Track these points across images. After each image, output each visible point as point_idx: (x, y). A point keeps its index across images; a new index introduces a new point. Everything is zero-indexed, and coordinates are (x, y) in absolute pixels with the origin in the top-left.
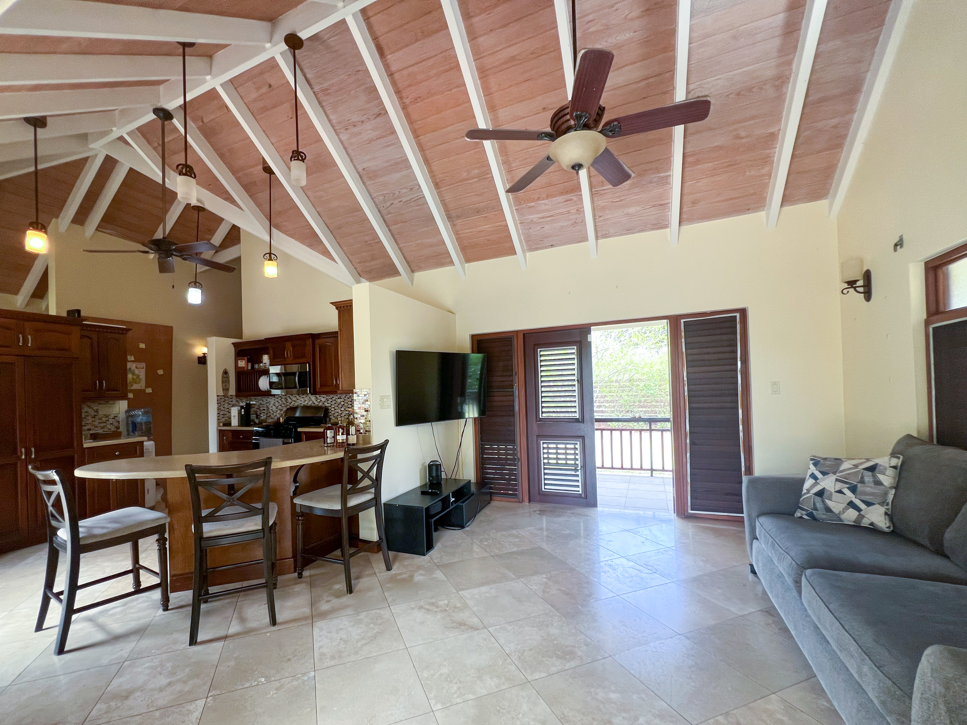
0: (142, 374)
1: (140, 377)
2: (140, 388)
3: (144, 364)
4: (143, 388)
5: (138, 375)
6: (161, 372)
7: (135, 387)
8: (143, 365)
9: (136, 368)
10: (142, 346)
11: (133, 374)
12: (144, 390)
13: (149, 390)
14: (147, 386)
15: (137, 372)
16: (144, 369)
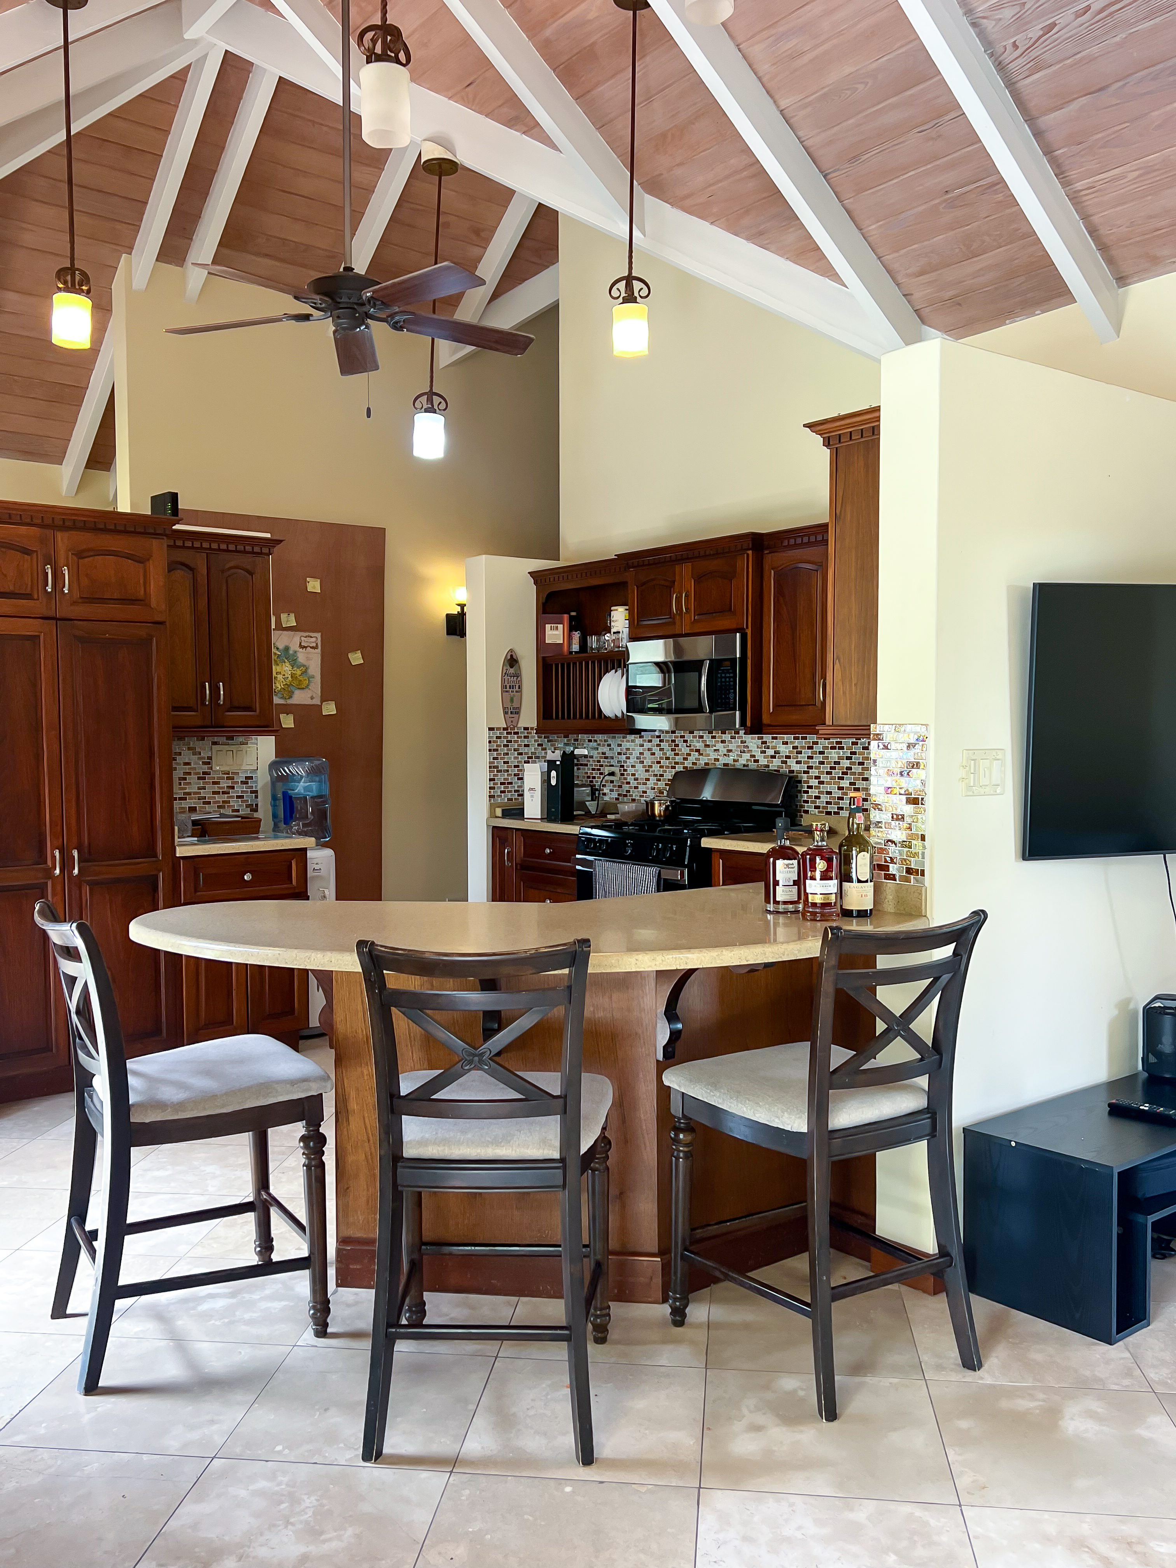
0: (313, 661)
1: (311, 672)
2: (309, 702)
3: (319, 635)
4: (317, 701)
5: (304, 666)
6: (356, 658)
7: (300, 698)
8: (316, 638)
9: (301, 646)
10: (314, 586)
11: (294, 662)
12: (320, 707)
13: (330, 709)
14: (324, 699)
15: (301, 657)
16: (319, 650)
